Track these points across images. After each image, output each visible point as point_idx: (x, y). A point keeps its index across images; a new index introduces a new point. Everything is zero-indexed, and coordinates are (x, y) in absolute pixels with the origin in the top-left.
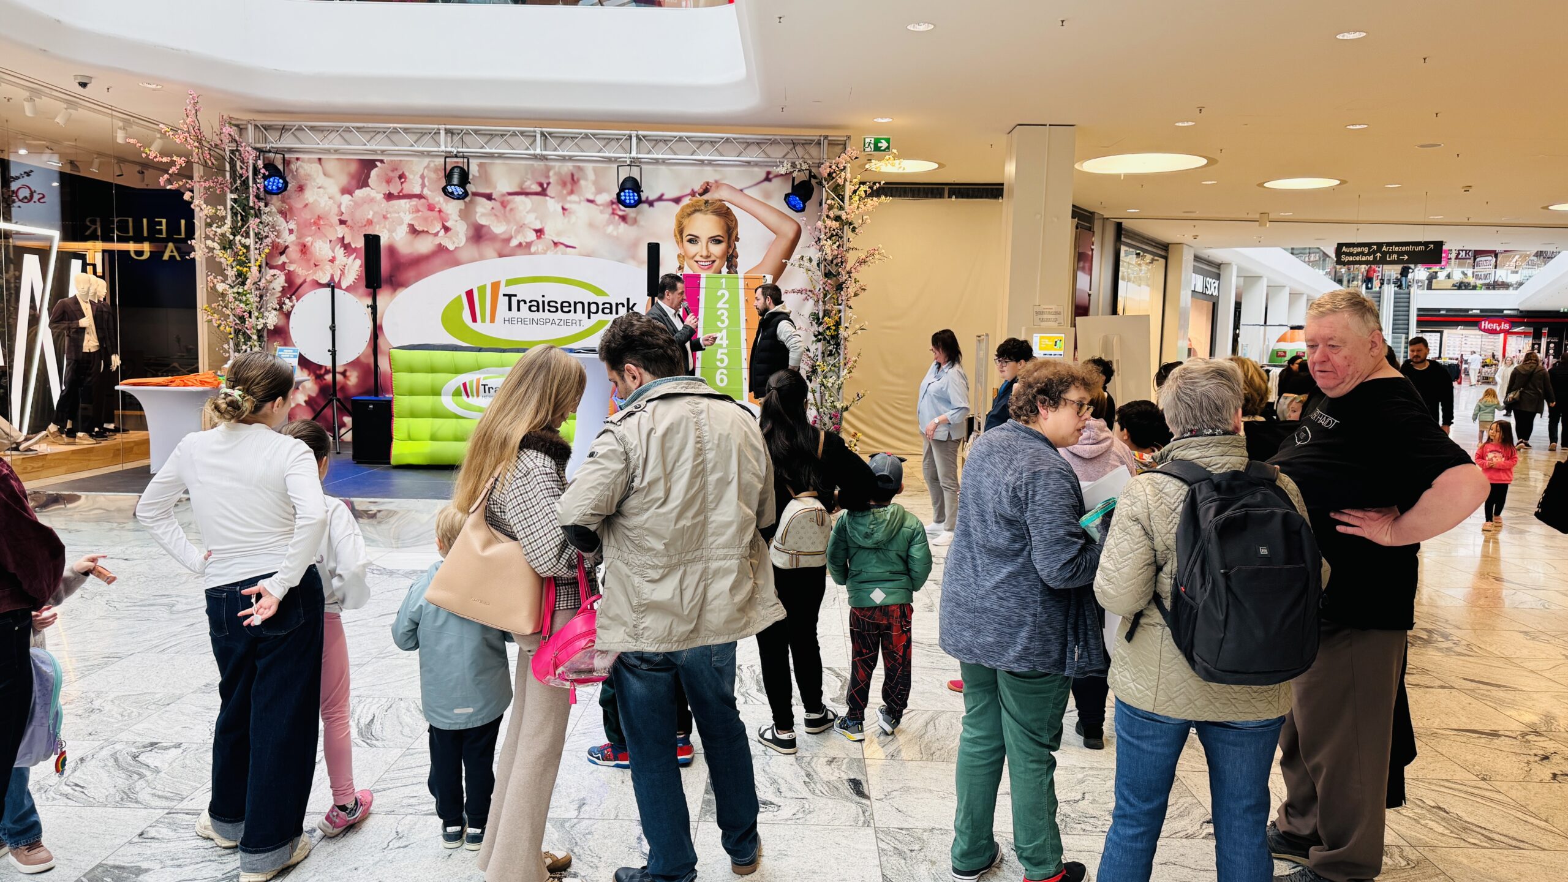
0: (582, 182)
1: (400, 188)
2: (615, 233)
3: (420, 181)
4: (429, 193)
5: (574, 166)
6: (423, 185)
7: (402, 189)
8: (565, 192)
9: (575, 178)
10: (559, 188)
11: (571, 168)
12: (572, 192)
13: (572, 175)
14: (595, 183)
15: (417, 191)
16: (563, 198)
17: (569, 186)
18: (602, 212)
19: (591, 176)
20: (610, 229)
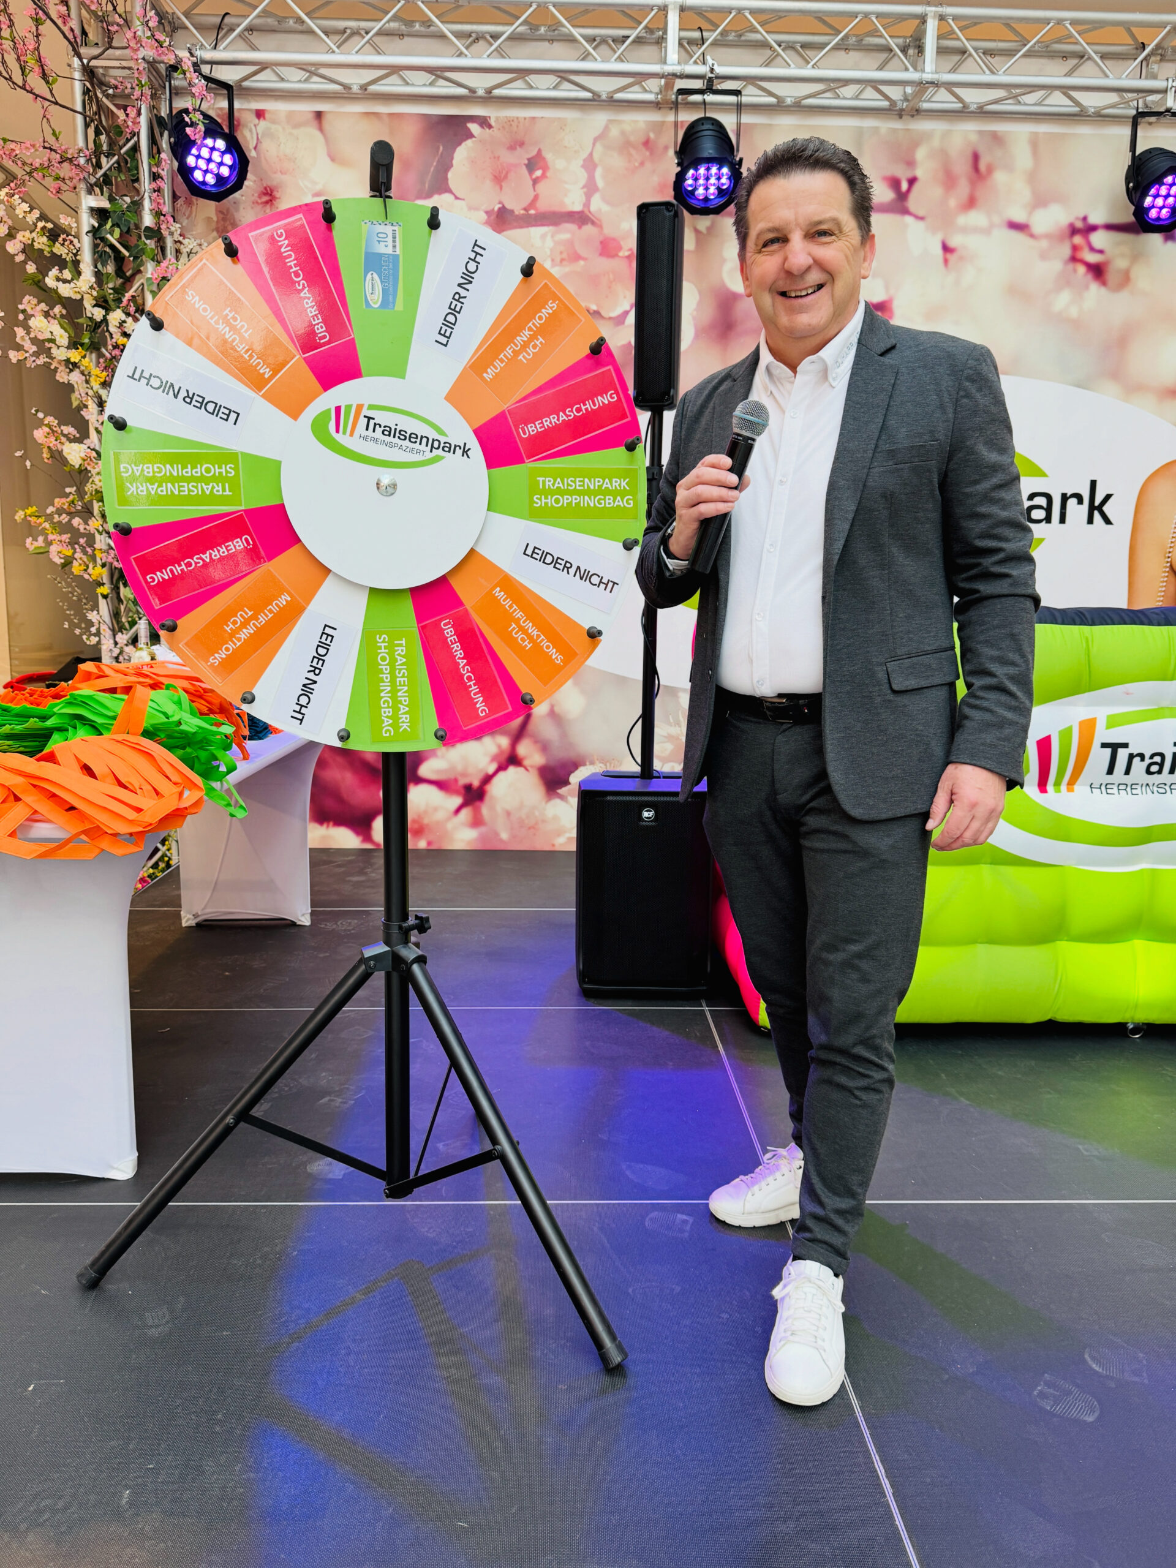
0: (1000, 177)
1: (532, 194)
2: (1074, 312)
3: (583, 176)
4: (605, 208)
5: (981, 133)
6: (591, 188)
7: (536, 197)
8: (953, 203)
9: (982, 166)
10: (937, 192)
11: (974, 138)
12: (971, 203)
13: (976, 158)
14: (1032, 177)
15: (574, 202)
16: (946, 221)
17: (963, 189)
18: (1044, 256)
19: (1022, 156)
20: (1063, 300)
